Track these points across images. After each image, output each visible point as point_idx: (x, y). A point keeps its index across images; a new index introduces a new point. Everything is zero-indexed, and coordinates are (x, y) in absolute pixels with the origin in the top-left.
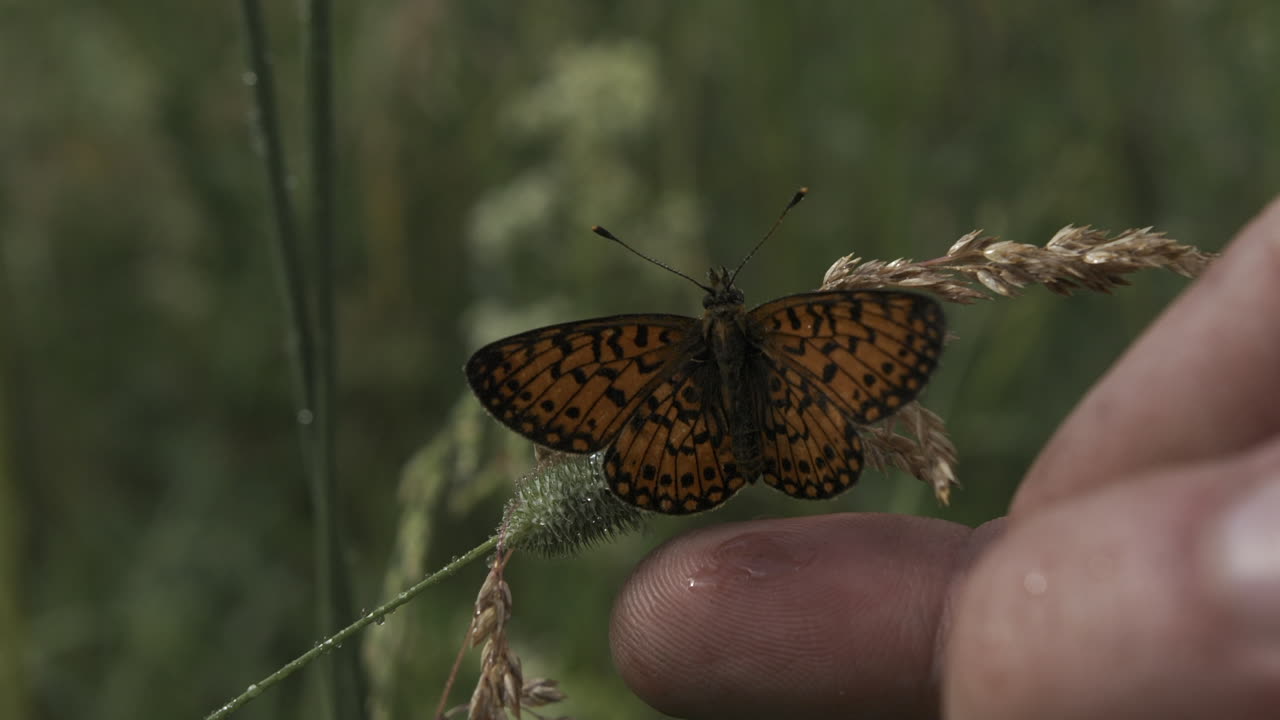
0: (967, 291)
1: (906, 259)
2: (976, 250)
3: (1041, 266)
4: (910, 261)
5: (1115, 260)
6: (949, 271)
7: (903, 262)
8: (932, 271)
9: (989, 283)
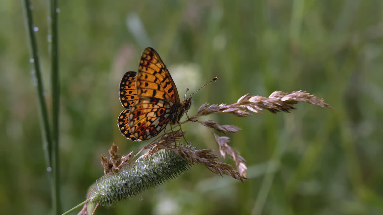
0: (244, 112)
1: (224, 104)
2: (246, 100)
3: (268, 102)
4: (225, 104)
5: (291, 99)
6: (237, 107)
7: (223, 105)
8: (233, 107)
9: (252, 109)
